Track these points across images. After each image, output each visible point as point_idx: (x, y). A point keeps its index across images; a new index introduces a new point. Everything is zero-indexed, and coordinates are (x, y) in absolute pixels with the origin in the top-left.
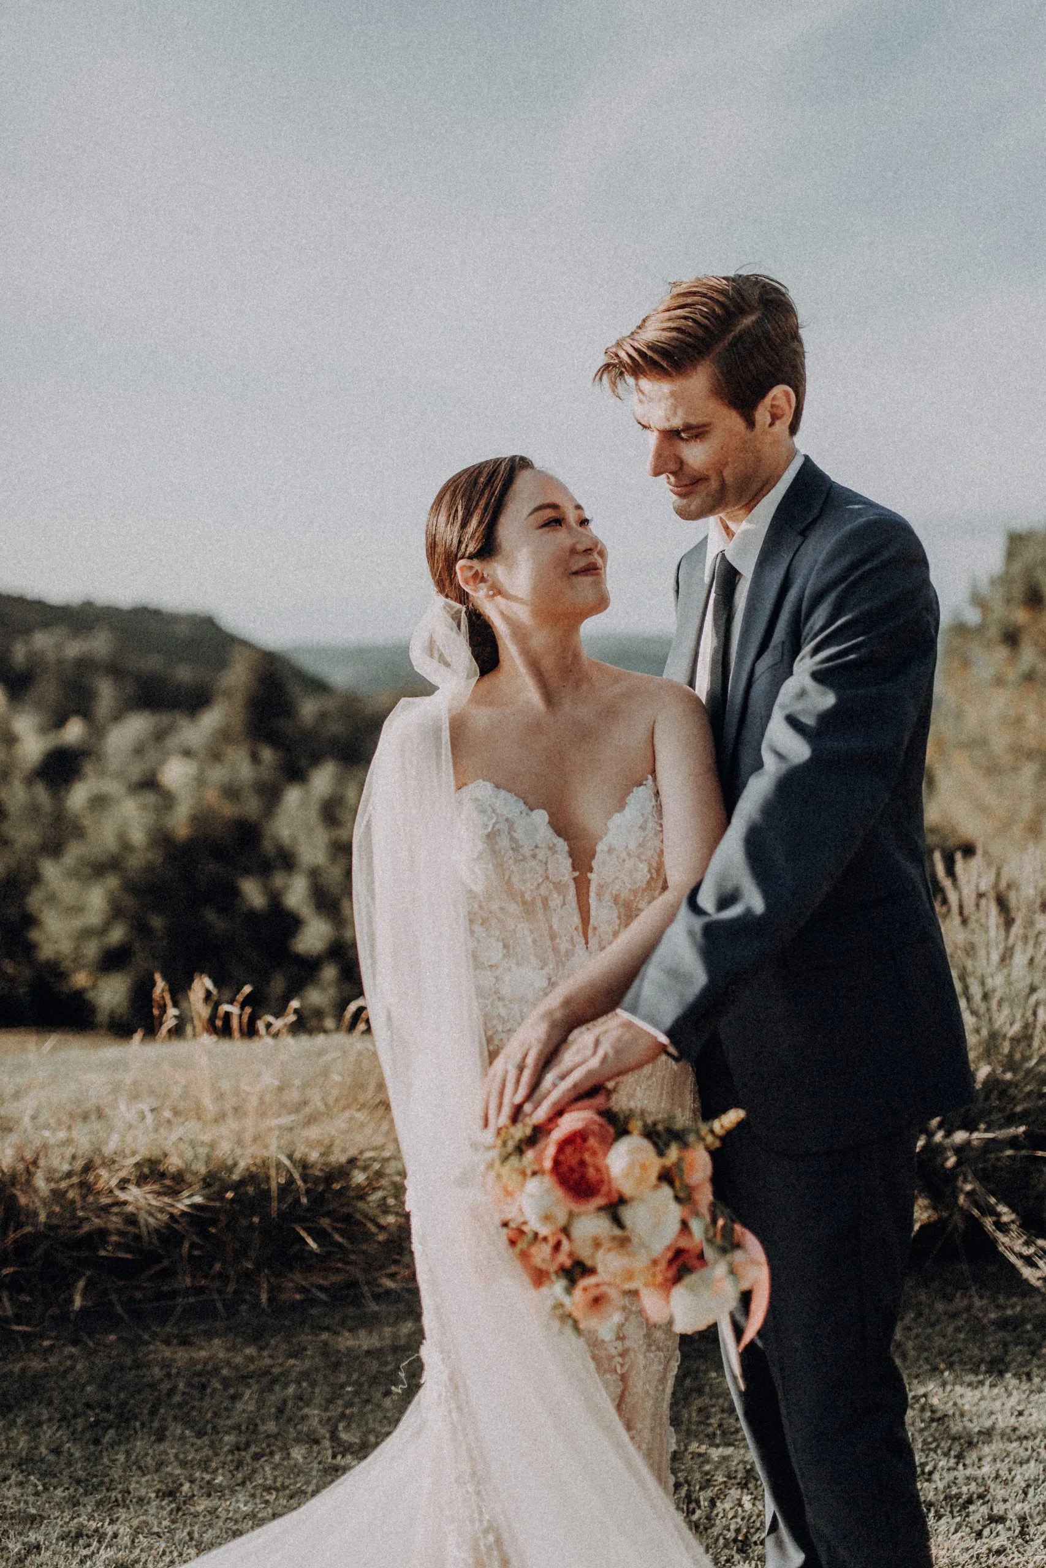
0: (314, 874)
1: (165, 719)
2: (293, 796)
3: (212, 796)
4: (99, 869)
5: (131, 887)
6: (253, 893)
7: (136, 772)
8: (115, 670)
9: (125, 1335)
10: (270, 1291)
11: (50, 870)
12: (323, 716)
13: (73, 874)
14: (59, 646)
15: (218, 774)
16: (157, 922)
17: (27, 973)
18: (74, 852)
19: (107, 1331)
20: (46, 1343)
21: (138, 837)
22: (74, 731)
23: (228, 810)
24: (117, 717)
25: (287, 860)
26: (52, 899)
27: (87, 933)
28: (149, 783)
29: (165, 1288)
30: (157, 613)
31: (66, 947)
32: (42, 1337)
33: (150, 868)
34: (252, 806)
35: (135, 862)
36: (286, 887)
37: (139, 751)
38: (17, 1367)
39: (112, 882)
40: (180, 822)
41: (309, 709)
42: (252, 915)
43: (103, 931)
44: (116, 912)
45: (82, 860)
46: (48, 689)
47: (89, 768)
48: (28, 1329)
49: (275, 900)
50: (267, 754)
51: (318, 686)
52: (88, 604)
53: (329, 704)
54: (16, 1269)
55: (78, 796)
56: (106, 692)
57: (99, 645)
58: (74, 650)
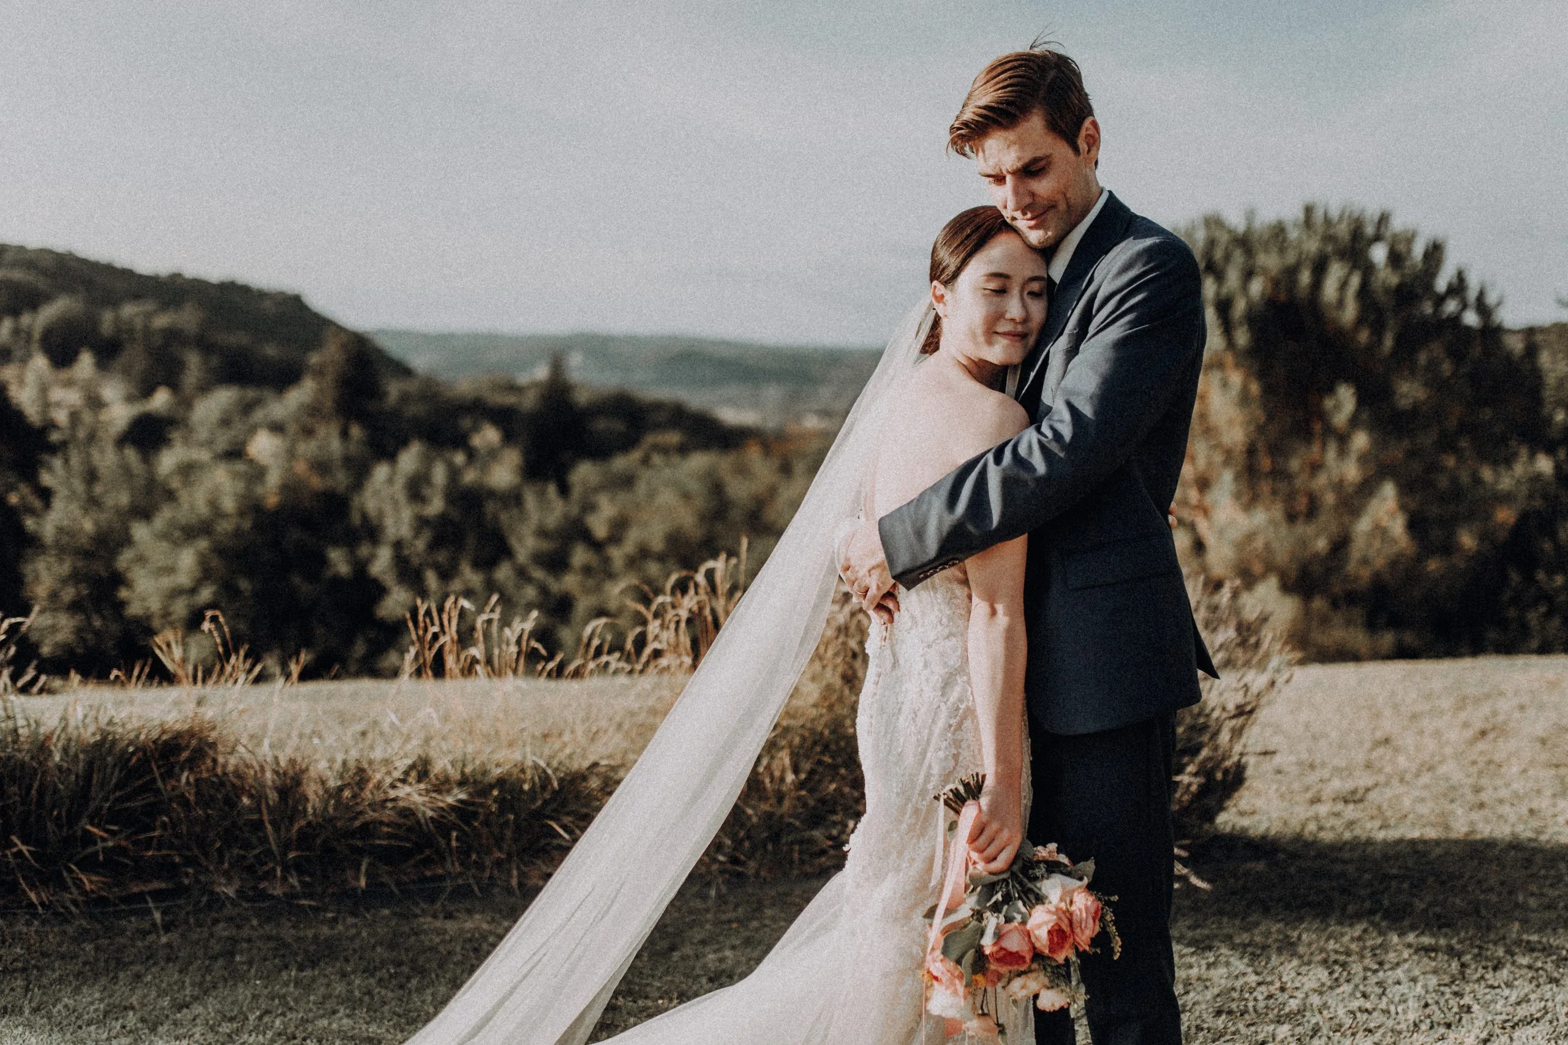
0: (398, 545)
1: (251, 393)
2: (381, 472)
3: (301, 467)
4: (190, 533)
5: (219, 550)
6: (339, 561)
7: (222, 442)
8: (204, 344)
9: (398, 910)
10: (519, 876)
11: (140, 532)
12: (405, 398)
13: (165, 536)
14: (148, 316)
15: (307, 448)
16: (244, 585)
17: (115, 628)
18: (164, 516)
19: (383, 906)
20: (330, 915)
21: (229, 504)
22: (161, 400)
23: (316, 482)
24: (204, 388)
25: (372, 532)
26: (141, 559)
27: (175, 593)
28: (235, 453)
29: (428, 873)
30: (245, 290)
31: (155, 605)
32: (326, 910)
33: (237, 533)
34: (341, 479)
35: (225, 527)
36: (373, 557)
37: (225, 422)
38: (310, 933)
39: (203, 544)
40: (270, 491)
41: (394, 389)
42: (337, 581)
43: (193, 591)
44: (206, 574)
45: (172, 524)
46: (135, 357)
47: (176, 435)
48: (313, 903)
49: (361, 568)
50: (356, 431)
51: (403, 371)
52: (176, 277)
53: (411, 386)
54: (299, 853)
55: (168, 461)
56: (194, 364)
57: (187, 318)
58: (162, 321)
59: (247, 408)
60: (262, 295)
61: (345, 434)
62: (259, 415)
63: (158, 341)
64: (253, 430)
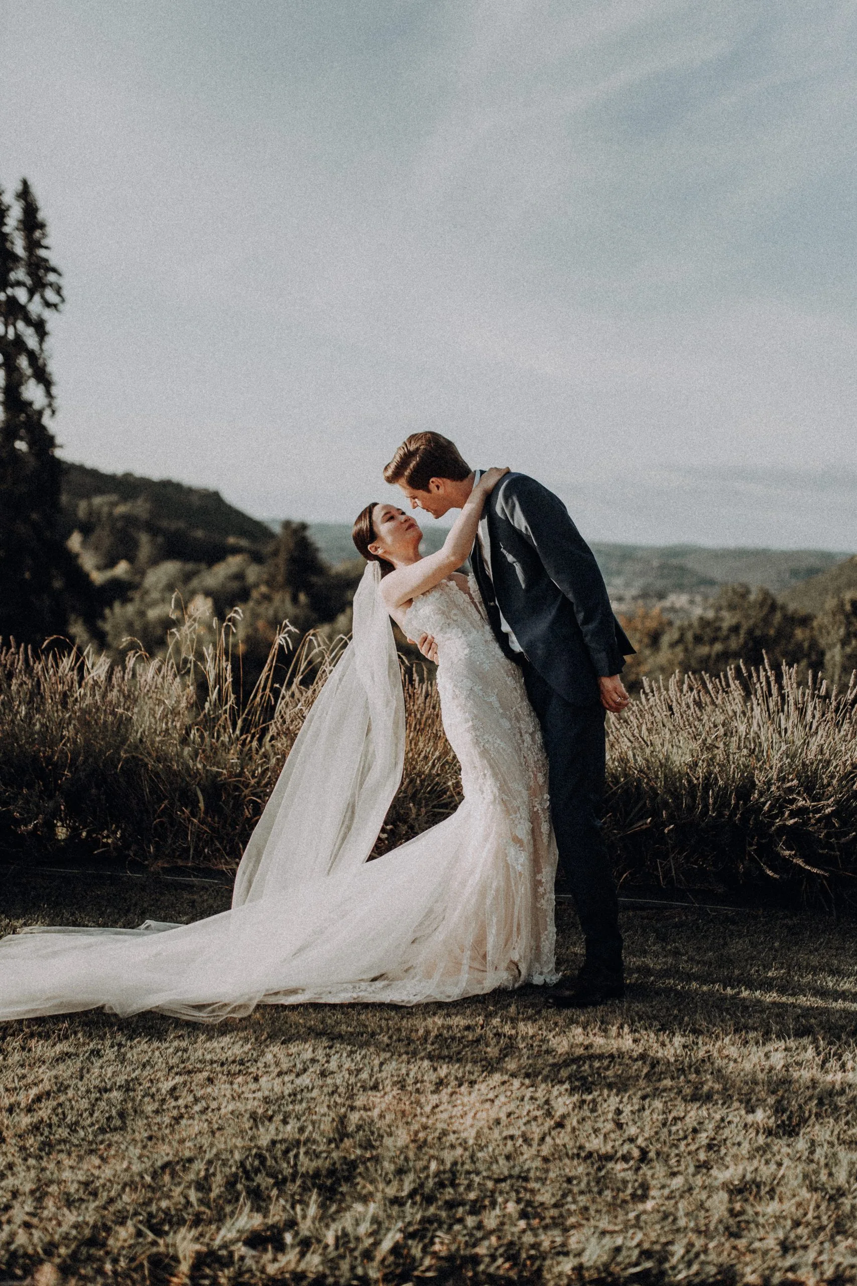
1: (190, 566)
8: (152, 529)
14: (112, 505)
15: (265, 609)
22: (122, 569)
24: (155, 561)
37: (172, 585)
46: (103, 535)
47: (135, 595)
50: (302, 598)
56: (145, 545)
57: (140, 507)
58: (121, 509)
59: (187, 577)
60: (190, 491)
61: (295, 600)
62: (195, 583)
63: (119, 525)
64: (193, 593)
